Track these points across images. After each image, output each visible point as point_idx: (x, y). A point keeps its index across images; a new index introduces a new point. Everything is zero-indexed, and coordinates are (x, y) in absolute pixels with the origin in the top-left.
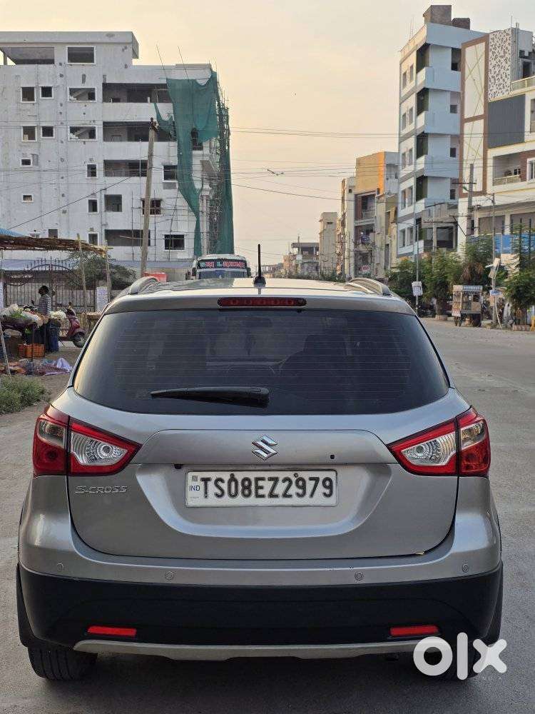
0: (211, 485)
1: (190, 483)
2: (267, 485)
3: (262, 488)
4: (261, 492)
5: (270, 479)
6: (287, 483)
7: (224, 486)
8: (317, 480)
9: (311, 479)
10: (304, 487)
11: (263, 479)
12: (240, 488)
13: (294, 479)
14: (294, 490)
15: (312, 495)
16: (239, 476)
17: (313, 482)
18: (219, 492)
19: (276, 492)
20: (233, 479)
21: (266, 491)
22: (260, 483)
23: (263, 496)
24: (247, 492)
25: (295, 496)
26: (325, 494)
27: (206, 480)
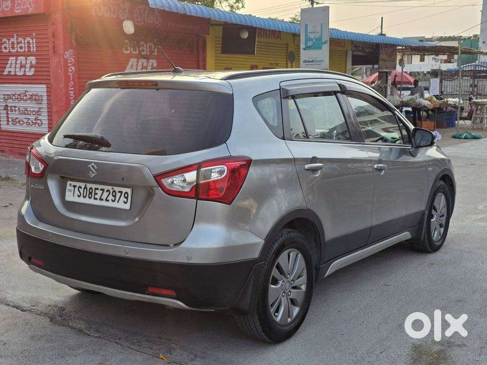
0: (76, 189)
1: (68, 187)
2: (99, 192)
3: (97, 194)
4: (96, 196)
5: (101, 190)
6: (108, 193)
7: (82, 191)
8: (121, 192)
9: (119, 192)
10: (115, 196)
11: (98, 189)
12: (88, 193)
13: (111, 191)
14: (111, 197)
15: (118, 202)
16: (89, 186)
17: (120, 194)
18: (79, 194)
19: (102, 198)
20: (85, 188)
21: (98, 196)
22: (97, 191)
23: (97, 199)
24: (90, 196)
25: (110, 201)
26: (124, 201)
27: (74, 186)
